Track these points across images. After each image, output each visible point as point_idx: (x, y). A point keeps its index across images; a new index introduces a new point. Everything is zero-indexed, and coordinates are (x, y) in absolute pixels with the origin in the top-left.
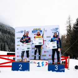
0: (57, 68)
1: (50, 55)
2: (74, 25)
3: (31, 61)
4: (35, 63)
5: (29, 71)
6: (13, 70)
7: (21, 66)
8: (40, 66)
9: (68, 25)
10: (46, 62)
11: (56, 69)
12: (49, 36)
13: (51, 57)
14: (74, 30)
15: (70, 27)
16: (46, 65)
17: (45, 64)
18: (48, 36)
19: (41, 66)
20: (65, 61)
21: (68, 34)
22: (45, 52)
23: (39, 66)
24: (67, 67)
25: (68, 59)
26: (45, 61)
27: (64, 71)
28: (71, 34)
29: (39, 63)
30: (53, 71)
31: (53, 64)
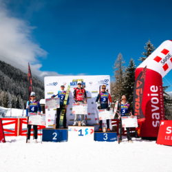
3: (70, 127)
4: (75, 130)
6: (44, 140)
7: (55, 135)
11: (106, 138)
16: (91, 133)
17: (89, 131)
19: (84, 135)
22: (89, 114)
23: (81, 135)
26: (89, 128)
29: (81, 131)
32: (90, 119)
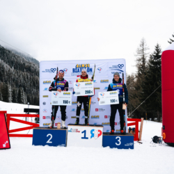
0: (119, 141)
1: (106, 117)
2: (151, 58)
3: (70, 128)
4: (77, 131)
5: (66, 146)
6: (35, 143)
7: (50, 136)
8: (87, 138)
9: (140, 57)
10: (99, 131)
11: (118, 143)
12: (105, 79)
13: (108, 120)
14: (150, 66)
15: (144, 61)
16: (99, 135)
17: (96, 133)
18: (103, 79)
19: (89, 138)
20: (134, 126)
21: (139, 74)
22: (97, 110)
23: (85, 138)
24: (138, 139)
25: (140, 123)
26: (96, 129)
27: (132, 147)
28: (145, 74)
29: (85, 132)
30: (111, 147)
31: (112, 133)
32: (97, 117)
